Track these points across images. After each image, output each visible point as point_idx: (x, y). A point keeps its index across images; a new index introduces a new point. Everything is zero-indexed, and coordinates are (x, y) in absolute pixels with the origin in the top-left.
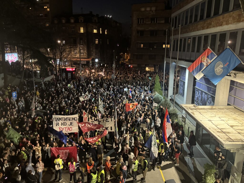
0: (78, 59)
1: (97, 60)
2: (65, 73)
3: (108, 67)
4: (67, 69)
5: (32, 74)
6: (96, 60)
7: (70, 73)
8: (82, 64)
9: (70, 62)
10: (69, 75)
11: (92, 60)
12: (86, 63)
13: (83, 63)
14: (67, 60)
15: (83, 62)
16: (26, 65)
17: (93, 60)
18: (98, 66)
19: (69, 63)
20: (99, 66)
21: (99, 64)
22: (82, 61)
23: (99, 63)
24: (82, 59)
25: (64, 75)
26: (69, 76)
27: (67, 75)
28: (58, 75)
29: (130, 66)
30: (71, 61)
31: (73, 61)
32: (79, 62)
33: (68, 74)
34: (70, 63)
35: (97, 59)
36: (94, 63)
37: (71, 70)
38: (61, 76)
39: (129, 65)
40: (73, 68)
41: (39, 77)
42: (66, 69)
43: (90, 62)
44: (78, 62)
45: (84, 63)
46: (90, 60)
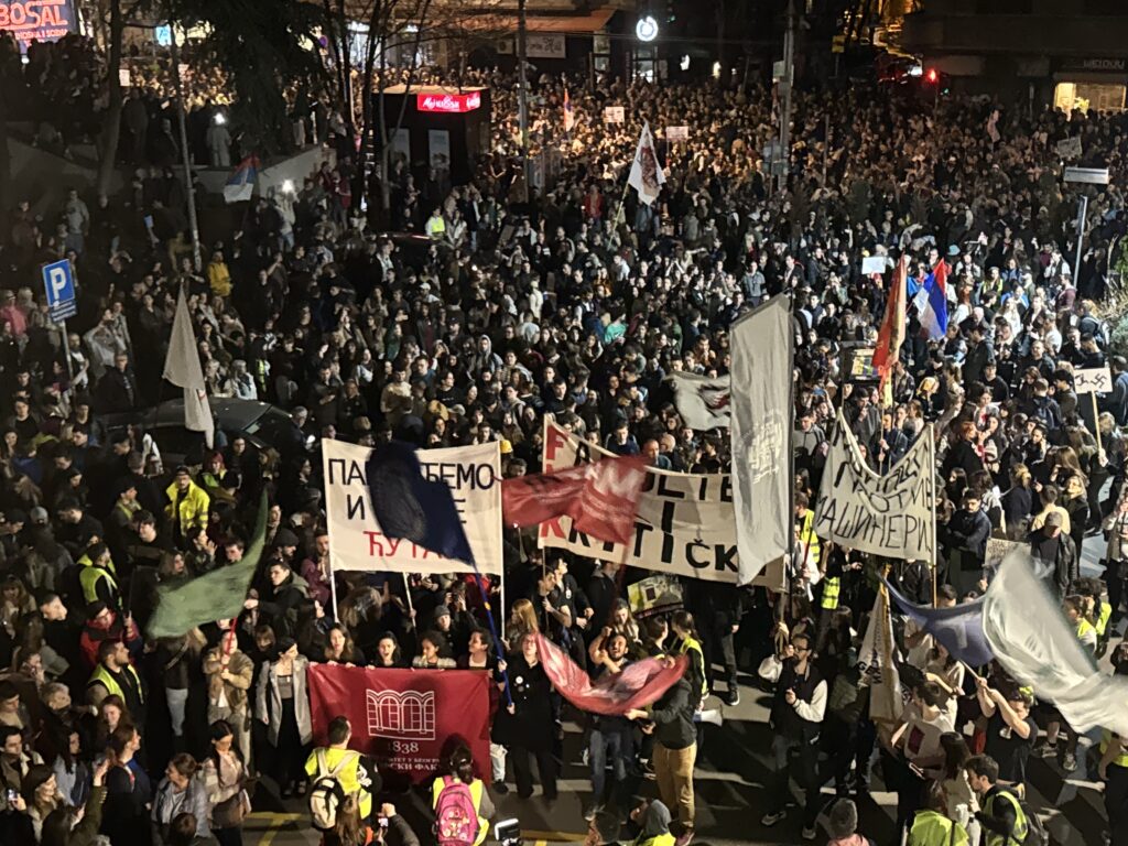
0: (505, 22)
1: (647, 29)
2: (406, 132)
3: (734, 80)
4: (424, 98)
5: (179, 131)
6: (641, 22)
7: (446, 134)
8: (531, 60)
9: (443, 44)
10: (439, 144)
11: (608, 24)
12: (562, 54)
13: (538, 53)
14: (419, 26)
15: (540, 40)
16: (135, 67)
17: (621, 24)
18: (657, 74)
19: (436, 49)
20: (664, 75)
21: (664, 63)
22: (535, 33)
23: (666, 50)
24: (533, 23)
25: (401, 142)
26: (436, 156)
27: (420, 147)
28: (358, 143)
29: (917, 71)
30: (452, 35)
31: (464, 34)
32: (509, 43)
33: (431, 140)
34: (444, 55)
35: (649, 19)
36: (623, 52)
37: (454, 107)
38: (378, 150)
39: (915, 63)
40: (470, 94)
41: (226, 162)
42: (413, 99)
43: (596, 42)
44: (503, 47)
45: (548, 54)
46: (594, 24)
